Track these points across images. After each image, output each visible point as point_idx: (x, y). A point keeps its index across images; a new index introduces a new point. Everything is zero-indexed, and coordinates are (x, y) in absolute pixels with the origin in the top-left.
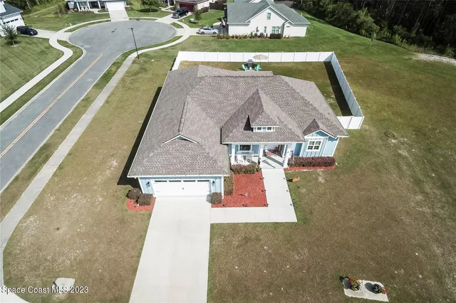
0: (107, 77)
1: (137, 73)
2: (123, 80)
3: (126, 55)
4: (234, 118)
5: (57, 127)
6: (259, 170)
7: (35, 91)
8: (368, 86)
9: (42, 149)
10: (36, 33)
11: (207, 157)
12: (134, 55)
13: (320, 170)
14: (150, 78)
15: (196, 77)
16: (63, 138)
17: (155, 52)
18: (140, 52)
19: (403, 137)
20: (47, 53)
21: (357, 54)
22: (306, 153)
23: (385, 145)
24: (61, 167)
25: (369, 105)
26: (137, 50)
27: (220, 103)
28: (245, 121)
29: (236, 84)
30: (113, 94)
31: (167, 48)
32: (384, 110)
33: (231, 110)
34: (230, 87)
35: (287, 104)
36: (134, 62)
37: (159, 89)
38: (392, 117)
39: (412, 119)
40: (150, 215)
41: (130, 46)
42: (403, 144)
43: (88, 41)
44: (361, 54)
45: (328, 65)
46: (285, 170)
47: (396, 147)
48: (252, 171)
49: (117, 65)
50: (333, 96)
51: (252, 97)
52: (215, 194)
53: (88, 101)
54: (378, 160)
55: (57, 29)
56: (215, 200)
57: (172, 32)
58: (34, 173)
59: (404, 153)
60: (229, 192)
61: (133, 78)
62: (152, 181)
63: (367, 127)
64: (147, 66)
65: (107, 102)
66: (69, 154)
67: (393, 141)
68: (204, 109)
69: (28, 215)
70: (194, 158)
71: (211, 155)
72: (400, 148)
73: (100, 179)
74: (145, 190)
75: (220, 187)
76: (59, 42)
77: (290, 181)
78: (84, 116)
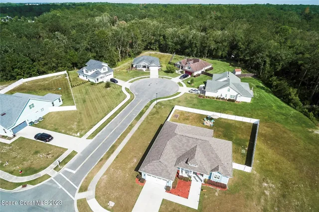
0: (141, 114)
1: (154, 114)
2: (147, 117)
3: (152, 102)
4: (183, 156)
5: (118, 138)
6: (190, 181)
7: (113, 117)
8: (272, 147)
9: (112, 147)
10: (117, 82)
11: (167, 172)
12: (155, 102)
13: (218, 189)
14: (159, 118)
15: (174, 132)
16: (120, 143)
17: (165, 101)
18: (158, 101)
19: (273, 183)
20: (120, 95)
21: (277, 121)
22: (213, 179)
23: (259, 186)
24: (117, 157)
25: (265, 159)
26: (157, 99)
27: (180, 147)
28: (187, 159)
29: (188, 141)
30: (142, 124)
31: (171, 100)
32: (272, 164)
33: (184, 151)
34: (186, 141)
35: (208, 155)
36: (154, 107)
37: (162, 126)
38: (274, 170)
39: (285, 174)
40: (143, 187)
41: (155, 97)
42: (270, 187)
43: (138, 90)
44: (280, 122)
45: (255, 126)
46: (202, 184)
47: (265, 188)
48: (187, 181)
49: (147, 107)
50: (247, 149)
51: (193, 148)
52: (168, 186)
53: (132, 126)
54: (251, 193)
55: (125, 80)
56: (168, 189)
57: (176, 89)
58: (108, 157)
59: (267, 193)
60: (174, 187)
61: (152, 116)
62: (146, 175)
63: (255, 172)
64: (159, 110)
65: (139, 128)
66: (121, 152)
67: (266, 184)
68: (173, 149)
69: (104, 174)
70: (163, 170)
71: (169, 171)
72: (266, 190)
73: (129, 166)
74: (143, 177)
75: (170, 184)
76: (126, 88)
77: (202, 190)
78: (129, 134)
